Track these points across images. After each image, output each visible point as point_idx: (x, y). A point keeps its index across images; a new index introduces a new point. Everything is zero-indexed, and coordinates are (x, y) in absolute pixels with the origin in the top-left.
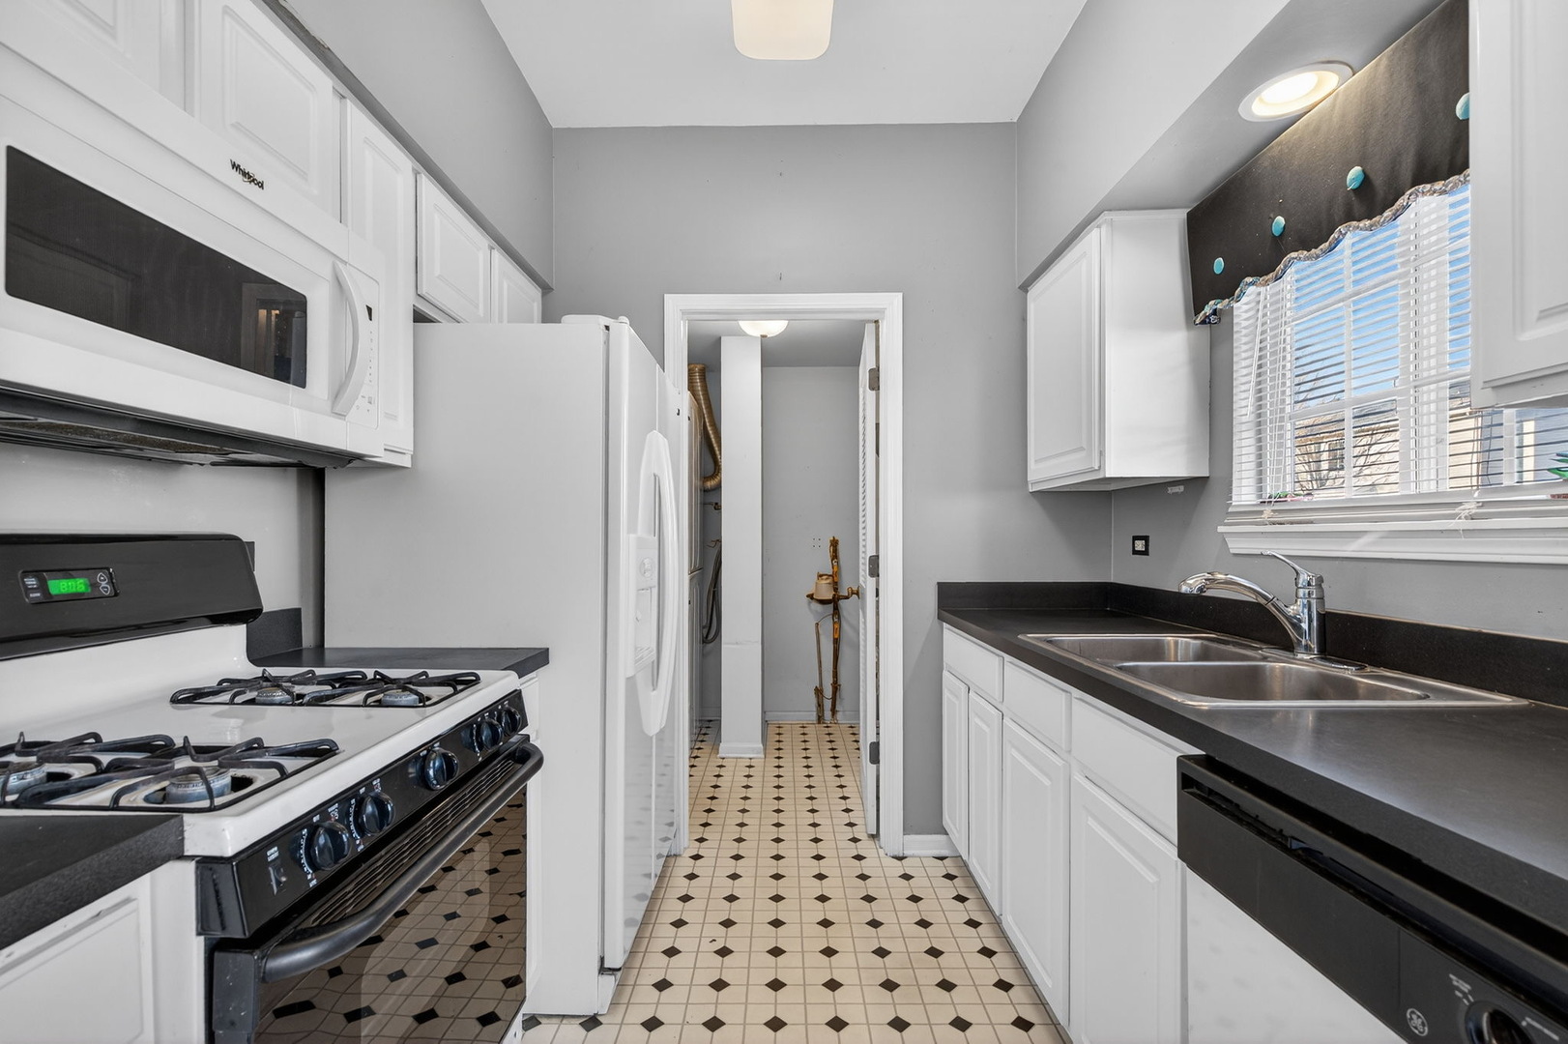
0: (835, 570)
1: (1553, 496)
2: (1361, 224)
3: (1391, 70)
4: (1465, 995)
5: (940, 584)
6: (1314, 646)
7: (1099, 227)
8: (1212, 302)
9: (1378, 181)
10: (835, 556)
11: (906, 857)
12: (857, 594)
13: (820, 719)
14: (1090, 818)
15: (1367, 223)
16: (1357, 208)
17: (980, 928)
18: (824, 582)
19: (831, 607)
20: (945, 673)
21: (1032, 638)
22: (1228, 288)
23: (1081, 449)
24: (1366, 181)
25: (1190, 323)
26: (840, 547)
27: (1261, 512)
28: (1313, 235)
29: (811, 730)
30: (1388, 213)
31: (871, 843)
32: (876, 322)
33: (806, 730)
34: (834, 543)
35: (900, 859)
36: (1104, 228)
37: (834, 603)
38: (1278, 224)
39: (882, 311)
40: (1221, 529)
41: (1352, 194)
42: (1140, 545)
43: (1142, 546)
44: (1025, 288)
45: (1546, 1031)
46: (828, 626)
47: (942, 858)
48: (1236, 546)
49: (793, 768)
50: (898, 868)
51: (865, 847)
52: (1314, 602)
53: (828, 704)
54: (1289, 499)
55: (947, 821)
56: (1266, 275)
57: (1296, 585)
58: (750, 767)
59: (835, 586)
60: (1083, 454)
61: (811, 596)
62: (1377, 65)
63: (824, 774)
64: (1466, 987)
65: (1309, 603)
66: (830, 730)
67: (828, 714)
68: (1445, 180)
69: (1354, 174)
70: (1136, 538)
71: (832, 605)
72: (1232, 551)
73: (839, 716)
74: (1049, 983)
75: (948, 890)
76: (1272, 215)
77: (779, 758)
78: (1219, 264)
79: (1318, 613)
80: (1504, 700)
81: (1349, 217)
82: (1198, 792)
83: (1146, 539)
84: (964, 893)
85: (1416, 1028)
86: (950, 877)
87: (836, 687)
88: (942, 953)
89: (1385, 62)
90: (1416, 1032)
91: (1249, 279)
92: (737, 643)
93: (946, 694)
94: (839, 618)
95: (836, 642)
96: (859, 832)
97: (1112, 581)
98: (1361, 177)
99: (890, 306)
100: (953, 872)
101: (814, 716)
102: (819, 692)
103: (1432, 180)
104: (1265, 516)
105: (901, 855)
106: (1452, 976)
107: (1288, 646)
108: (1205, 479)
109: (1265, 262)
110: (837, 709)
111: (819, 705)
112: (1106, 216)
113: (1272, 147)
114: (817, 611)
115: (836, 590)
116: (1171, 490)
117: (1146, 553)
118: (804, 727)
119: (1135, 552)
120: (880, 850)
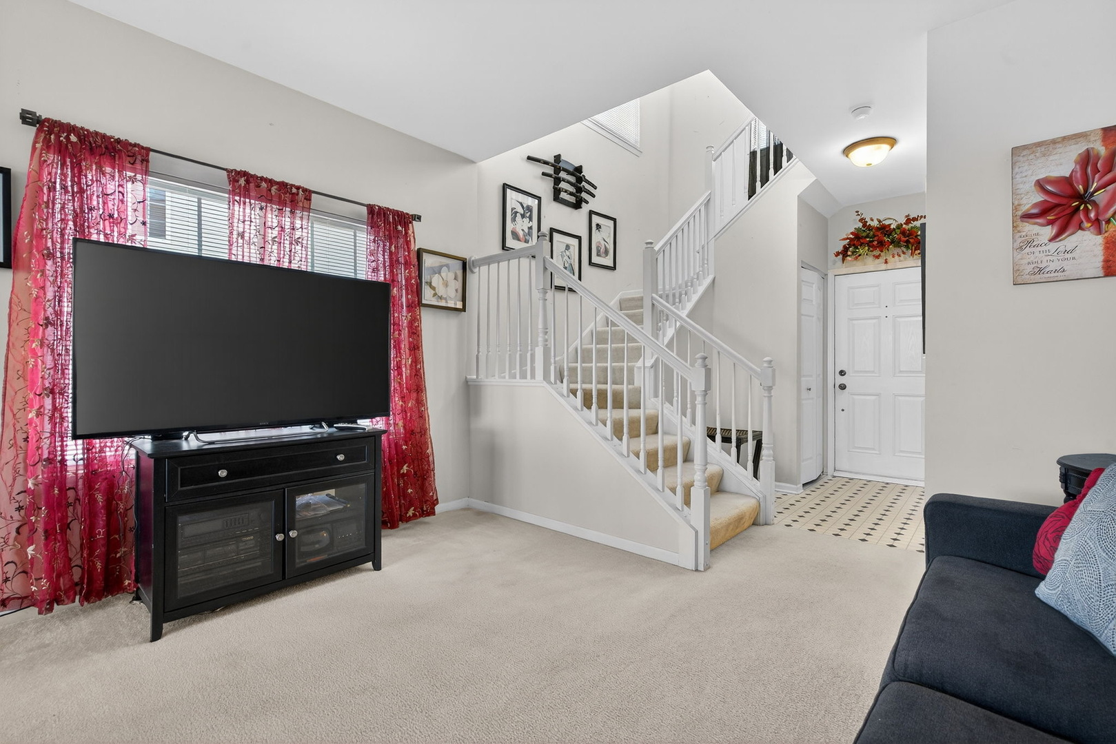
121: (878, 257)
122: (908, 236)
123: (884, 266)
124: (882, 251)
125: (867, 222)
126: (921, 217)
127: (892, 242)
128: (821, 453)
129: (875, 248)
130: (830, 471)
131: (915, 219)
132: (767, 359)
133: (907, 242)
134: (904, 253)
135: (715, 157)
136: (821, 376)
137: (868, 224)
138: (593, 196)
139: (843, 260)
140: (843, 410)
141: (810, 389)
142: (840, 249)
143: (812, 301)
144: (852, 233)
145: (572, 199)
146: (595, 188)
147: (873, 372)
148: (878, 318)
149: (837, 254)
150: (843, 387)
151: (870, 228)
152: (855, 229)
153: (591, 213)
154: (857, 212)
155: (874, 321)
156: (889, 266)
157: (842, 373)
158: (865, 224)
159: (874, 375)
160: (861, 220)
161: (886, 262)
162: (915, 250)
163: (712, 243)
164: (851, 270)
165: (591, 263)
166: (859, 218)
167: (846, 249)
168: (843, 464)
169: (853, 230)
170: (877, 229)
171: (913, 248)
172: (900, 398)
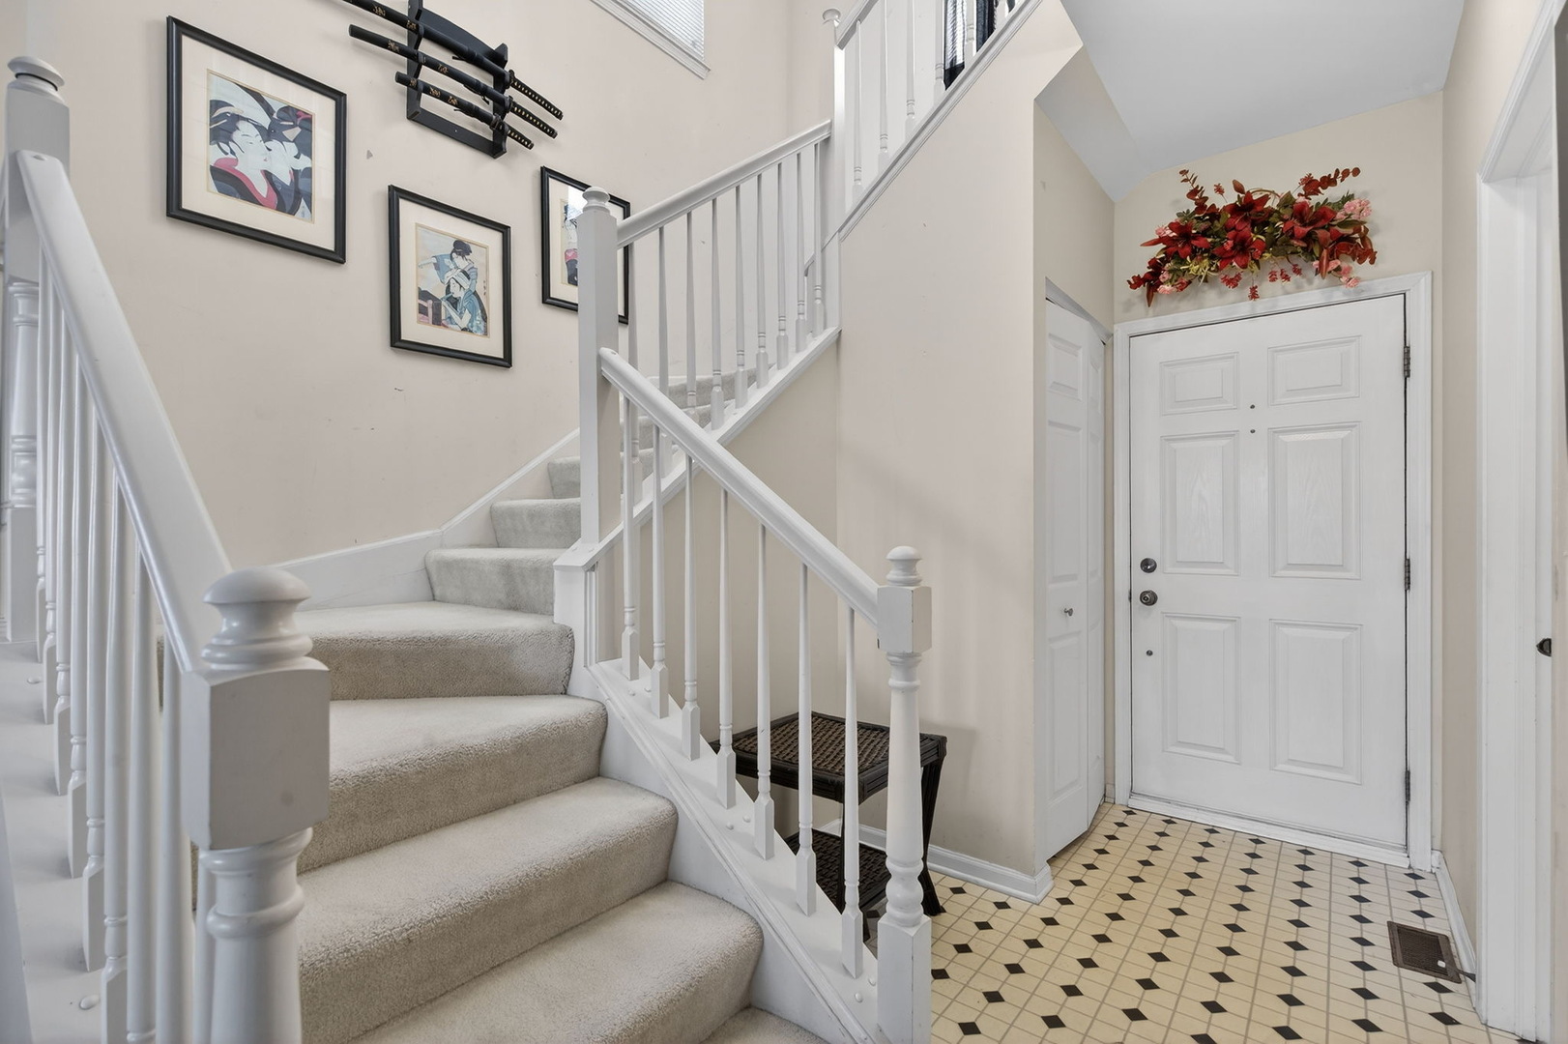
121: (1233, 282)
122: (1310, 224)
123: (1246, 307)
124: (1244, 267)
125: (1206, 199)
126: (1346, 173)
127: (1272, 244)
128: (1101, 755)
129: (1225, 258)
130: (1121, 794)
131: (1328, 181)
132: (898, 551)
133: (1309, 238)
134: (1297, 271)
135: (840, 36)
136: (1100, 573)
137: (1208, 204)
138: (552, 133)
139: (1150, 298)
140: (1150, 653)
141: (1070, 612)
142: (1143, 270)
143: (1076, 390)
144: (1172, 226)
145: (485, 132)
146: (559, 115)
147: (1221, 564)
148: (1231, 435)
149: (1137, 282)
150: (1149, 599)
151: (1214, 214)
152: (1179, 215)
153: (546, 174)
154: (1184, 172)
155: (1224, 442)
156: (1260, 306)
157: (1148, 566)
158: (1201, 206)
159: (1223, 571)
160: (1192, 194)
161: (1254, 295)
162: (1328, 261)
163: (833, 248)
164: (1166, 321)
165: (546, 298)
166: (1188, 187)
167: (1156, 267)
168: (1151, 779)
169: (1174, 218)
170: (1234, 209)
171: (1325, 252)
172: (1285, 630)
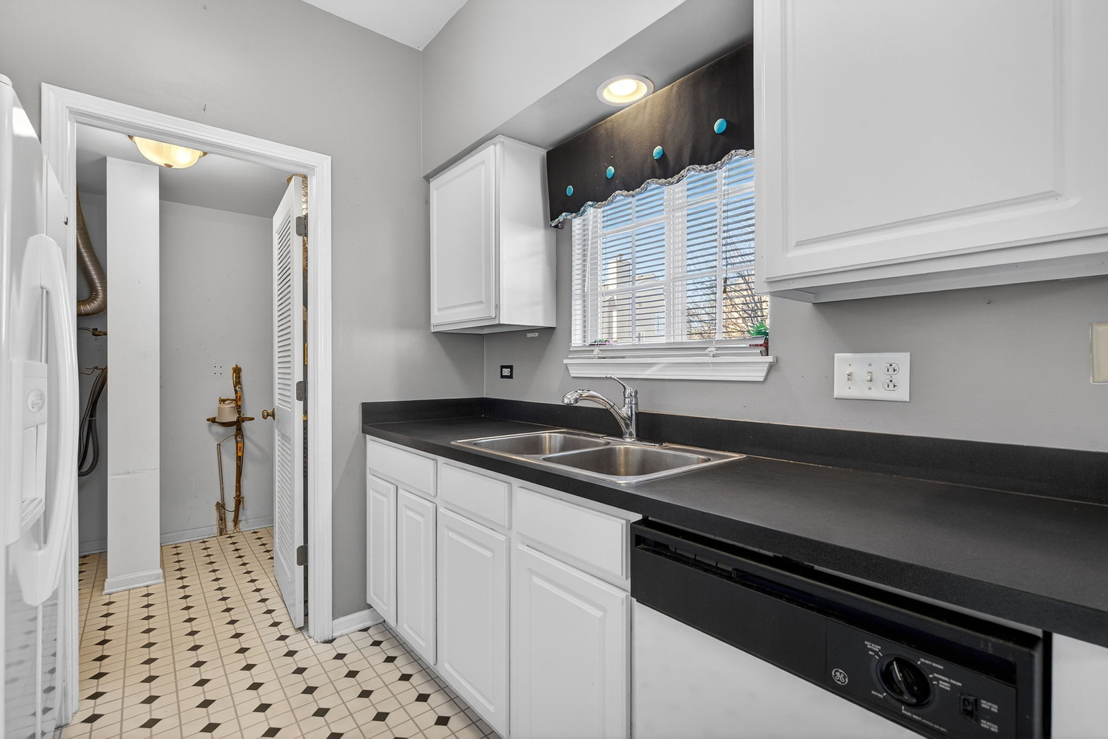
0: (239, 394)
1: (750, 345)
2: (660, 181)
3: (679, 93)
4: (876, 653)
5: (363, 404)
6: (634, 433)
7: (495, 144)
8: (564, 214)
9: (671, 158)
10: (238, 382)
11: (335, 639)
12: (273, 415)
13: (222, 531)
14: (533, 577)
15: (664, 180)
16: (658, 171)
17: (412, 680)
18: (228, 407)
19: (233, 429)
20: (369, 477)
21: (461, 443)
22: (575, 207)
23: (482, 302)
24: (664, 156)
25: (547, 226)
26: (243, 375)
27: (593, 351)
28: (632, 183)
29: (213, 544)
30: (676, 177)
31: (300, 636)
32: (305, 177)
33: (207, 545)
34: (237, 371)
35: (330, 641)
36: (498, 147)
37: (237, 426)
38: (610, 170)
39: (312, 168)
40: (565, 361)
41: (655, 162)
42: (506, 372)
43: (507, 371)
44: (428, 178)
45: (934, 664)
46: (231, 444)
47: (366, 630)
48: (574, 372)
49: (201, 585)
50: (330, 651)
51: (296, 641)
52: (634, 406)
53: (230, 517)
54: (607, 343)
55: (372, 598)
56: (602, 202)
57: (624, 396)
58: (148, 595)
59: (239, 408)
60: (482, 306)
61: (213, 420)
62: (671, 89)
63: (236, 585)
64: (877, 648)
65: (631, 407)
66: (234, 540)
67: (230, 524)
68: (707, 165)
69: (658, 150)
70: (502, 367)
71: (234, 428)
72: (572, 375)
73: (242, 525)
74: (492, 709)
75: (377, 656)
76: (606, 165)
77: (182, 578)
78: (570, 190)
79: (636, 412)
80: (736, 457)
81: (654, 175)
82: (646, 547)
83: (511, 367)
84: (391, 653)
85: (839, 680)
86: (377, 643)
87: (239, 500)
88: (388, 714)
89: (675, 89)
90: (840, 683)
91: (590, 203)
92: (128, 473)
93: (371, 494)
94: (243, 438)
95: (240, 459)
96: (285, 629)
97: (485, 397)
98: (662, 153)
99: (321, 166)
100: (378, 638)
101: (215, 530)
102: (221, 507)
103: (700, 164)
104: (595, 353)
105: (331, 639)
106: (866, 643)
107: (619, 434)
108: (553, 329)
109: (601, 194)
110: (240, 519)
111: (221, 519)
112: (500, 138)
113: (606, 122)
114: (217, 433)
115: (239, 412)
116: (529, 335)
117: (511, 377)
118: (204, 542)
119: (502, 377)
120: (310, 640)
